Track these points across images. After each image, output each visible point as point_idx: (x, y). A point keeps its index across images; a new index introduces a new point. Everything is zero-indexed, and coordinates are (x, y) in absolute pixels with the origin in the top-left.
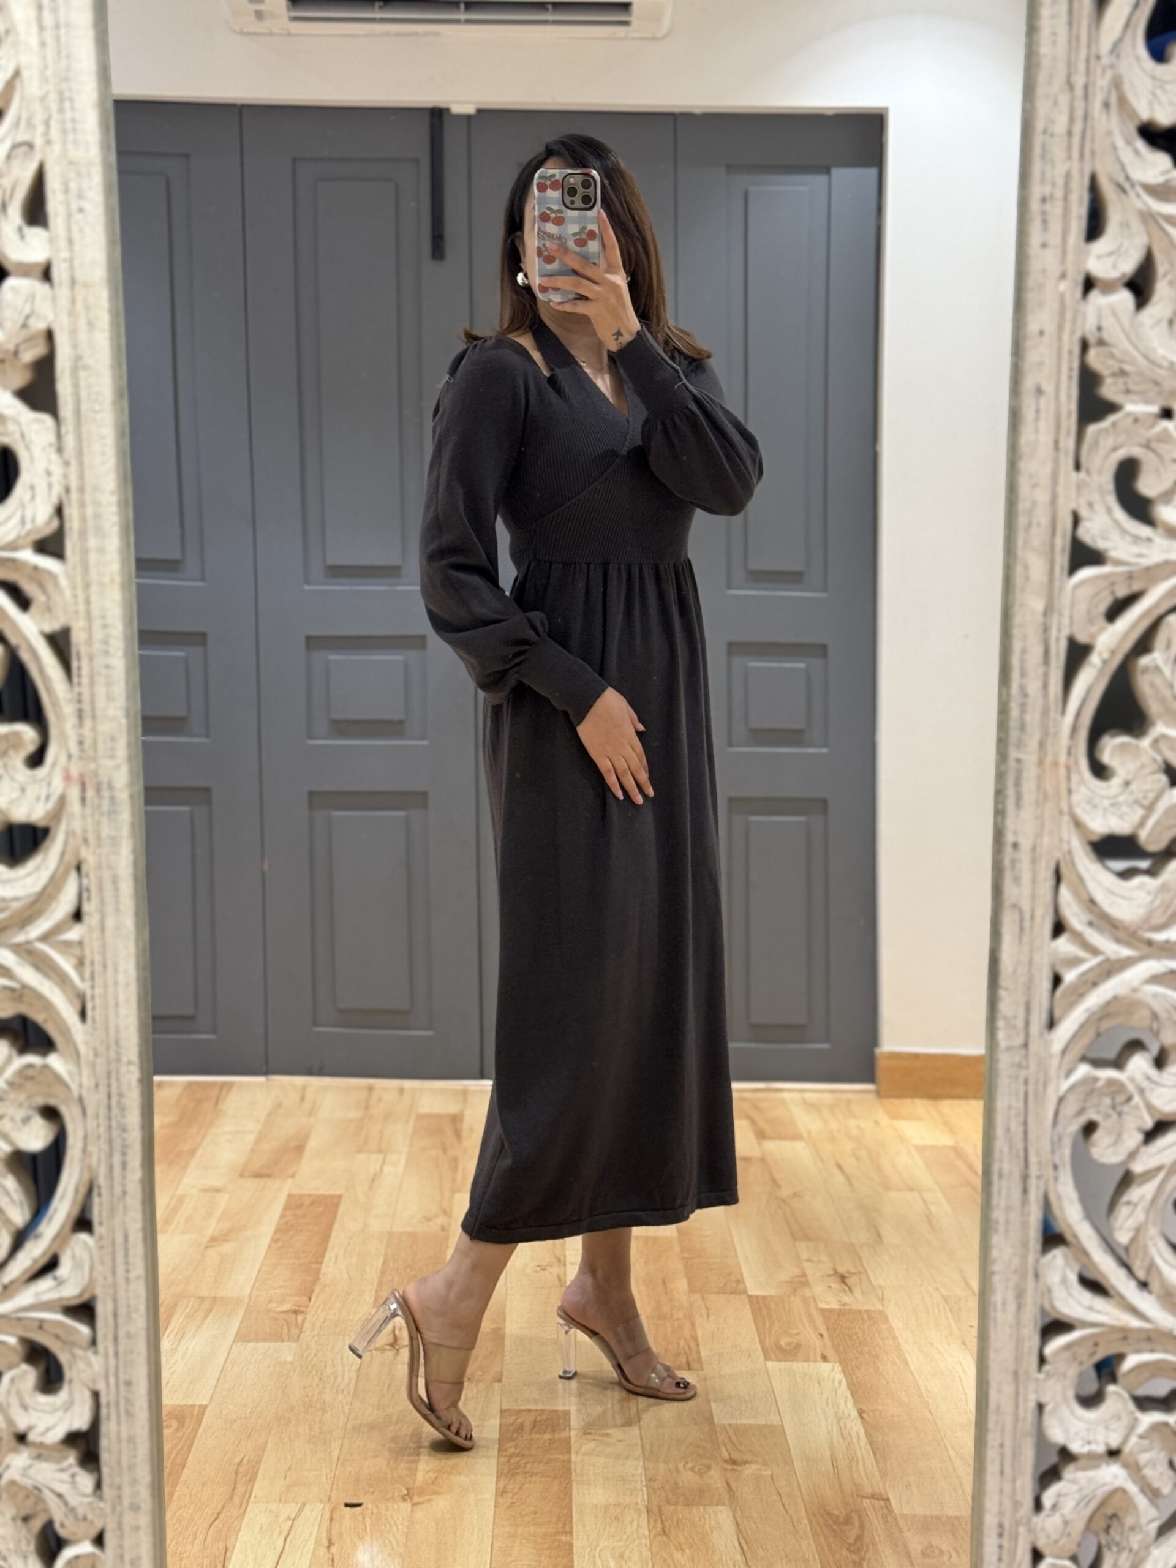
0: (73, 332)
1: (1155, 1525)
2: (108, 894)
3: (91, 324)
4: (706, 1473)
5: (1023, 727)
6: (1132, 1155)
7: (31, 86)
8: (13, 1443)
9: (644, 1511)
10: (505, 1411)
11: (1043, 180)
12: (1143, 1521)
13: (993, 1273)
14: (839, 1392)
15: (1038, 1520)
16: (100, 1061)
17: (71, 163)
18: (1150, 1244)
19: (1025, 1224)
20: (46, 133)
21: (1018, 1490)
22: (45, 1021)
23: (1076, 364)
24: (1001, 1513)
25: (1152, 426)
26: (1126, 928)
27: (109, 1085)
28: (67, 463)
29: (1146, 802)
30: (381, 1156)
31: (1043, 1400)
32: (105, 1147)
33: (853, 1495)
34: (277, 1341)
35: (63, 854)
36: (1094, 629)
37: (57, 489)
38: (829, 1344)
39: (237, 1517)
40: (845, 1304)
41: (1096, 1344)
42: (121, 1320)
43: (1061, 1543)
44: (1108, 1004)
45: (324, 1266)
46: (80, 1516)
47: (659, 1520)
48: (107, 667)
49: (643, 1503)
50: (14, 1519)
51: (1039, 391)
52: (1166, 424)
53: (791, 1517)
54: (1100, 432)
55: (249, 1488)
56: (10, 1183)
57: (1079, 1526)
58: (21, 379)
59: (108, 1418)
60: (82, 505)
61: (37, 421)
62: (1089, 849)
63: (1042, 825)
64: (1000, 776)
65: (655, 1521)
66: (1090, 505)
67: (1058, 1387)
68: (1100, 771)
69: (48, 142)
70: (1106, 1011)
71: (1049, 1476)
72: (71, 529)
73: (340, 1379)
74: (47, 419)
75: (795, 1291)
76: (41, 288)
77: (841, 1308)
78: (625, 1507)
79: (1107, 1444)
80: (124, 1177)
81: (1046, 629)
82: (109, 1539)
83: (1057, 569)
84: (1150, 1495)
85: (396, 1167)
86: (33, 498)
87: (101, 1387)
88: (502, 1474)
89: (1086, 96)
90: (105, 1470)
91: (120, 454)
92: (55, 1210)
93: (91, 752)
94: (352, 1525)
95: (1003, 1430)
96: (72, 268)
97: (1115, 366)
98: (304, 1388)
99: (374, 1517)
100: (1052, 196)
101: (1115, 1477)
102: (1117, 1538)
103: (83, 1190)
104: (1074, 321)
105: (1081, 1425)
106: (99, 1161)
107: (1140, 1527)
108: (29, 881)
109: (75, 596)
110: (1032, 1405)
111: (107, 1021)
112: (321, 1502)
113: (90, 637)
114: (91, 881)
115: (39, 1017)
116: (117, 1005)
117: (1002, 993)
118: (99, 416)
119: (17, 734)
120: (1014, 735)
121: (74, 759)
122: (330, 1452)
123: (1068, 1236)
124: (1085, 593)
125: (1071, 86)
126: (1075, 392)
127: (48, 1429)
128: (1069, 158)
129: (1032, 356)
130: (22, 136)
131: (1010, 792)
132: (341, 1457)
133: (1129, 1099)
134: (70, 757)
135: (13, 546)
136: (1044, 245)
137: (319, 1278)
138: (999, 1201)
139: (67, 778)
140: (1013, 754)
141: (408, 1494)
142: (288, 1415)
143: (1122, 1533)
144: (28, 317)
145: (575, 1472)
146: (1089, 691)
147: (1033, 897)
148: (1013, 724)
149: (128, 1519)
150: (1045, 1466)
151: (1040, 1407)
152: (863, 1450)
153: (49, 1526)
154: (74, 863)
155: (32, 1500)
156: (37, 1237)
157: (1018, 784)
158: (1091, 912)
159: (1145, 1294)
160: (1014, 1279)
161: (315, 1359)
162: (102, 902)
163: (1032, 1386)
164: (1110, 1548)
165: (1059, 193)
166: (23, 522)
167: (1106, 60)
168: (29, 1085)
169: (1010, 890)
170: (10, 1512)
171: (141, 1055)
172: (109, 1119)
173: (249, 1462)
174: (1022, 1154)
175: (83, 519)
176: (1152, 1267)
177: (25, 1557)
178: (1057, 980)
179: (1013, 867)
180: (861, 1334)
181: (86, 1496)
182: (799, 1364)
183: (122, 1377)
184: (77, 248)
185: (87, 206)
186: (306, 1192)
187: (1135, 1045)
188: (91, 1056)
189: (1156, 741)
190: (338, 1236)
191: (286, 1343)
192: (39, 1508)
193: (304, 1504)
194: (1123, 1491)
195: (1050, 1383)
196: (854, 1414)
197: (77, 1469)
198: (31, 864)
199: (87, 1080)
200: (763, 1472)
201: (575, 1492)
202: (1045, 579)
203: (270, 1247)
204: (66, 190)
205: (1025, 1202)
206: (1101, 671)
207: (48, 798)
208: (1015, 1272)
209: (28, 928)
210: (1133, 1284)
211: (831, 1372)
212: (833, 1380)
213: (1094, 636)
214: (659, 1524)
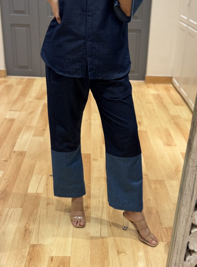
13: (181, 215)
15: (185, 263)
19: (190, 206)
24: (176, 261)
67: (194, 239)
94: (51, 181)
95: (179, 246)
110: (187, 242)
112: (46, 175)
151: (188, 243)
160: (186, 217)
163: (187, 239)
173: (33, 165)
174: (192, 191)
191: (41, 137)
193: (43, 175)
195: (192, 238)
203: (40, 115)
205: (191, 201)
208: (187, 215)
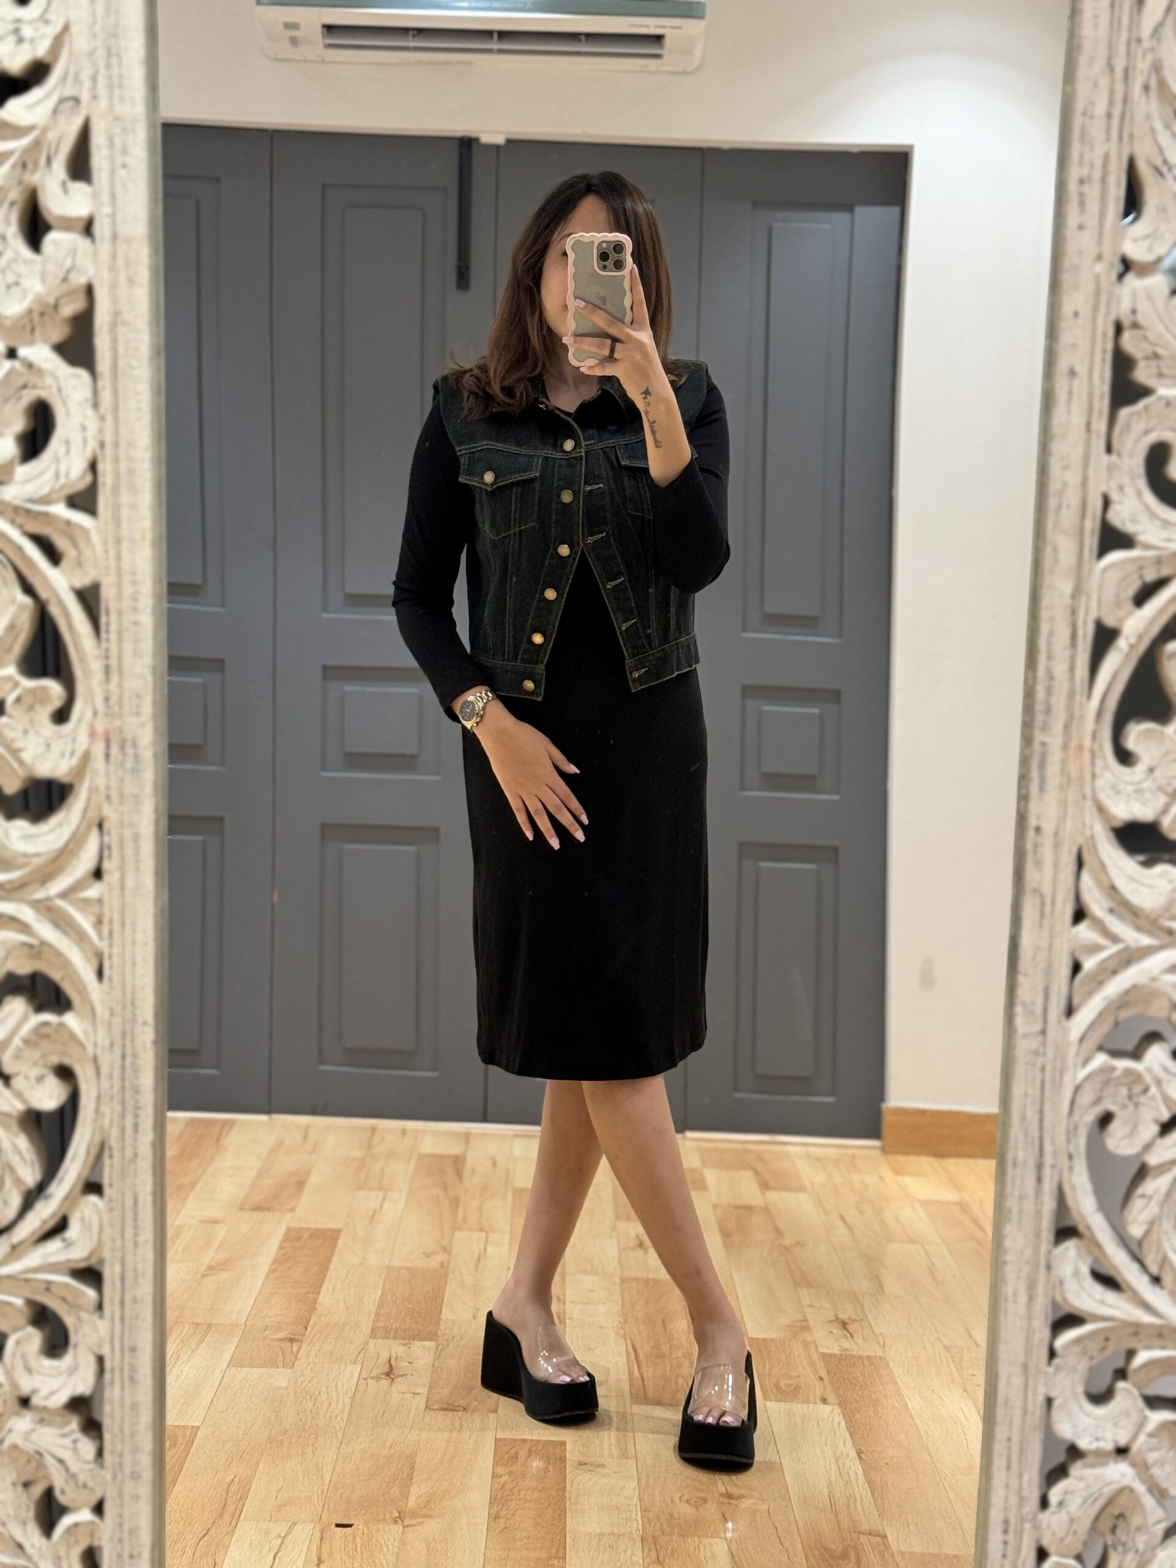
0: (114, 287)
1: (1163, 1526)
2: (129, 852)
3: (131, 281)
4: (701, 1505)
5: (1048, 711)
6: (1148, 1147)
7: (80, 41)
8: (16, 1406)
9: (639, 1540)
10: (500, 1440)
11: (1081, 161)
12: (1151, 1521)
13: (1005, 1263)
14: (838, 1433)
15: (1045, 1517)
16: (117, 1021)
17: (117, 119)
18: (1164, 1238)
19: (1038, 1215)
20: (94, 88)
21: (1025, 1485)
22: (62, 979)
23: (1110, 346)
24: (1006, 1509)
26: (1147, 916)
27: (124, 1046)
28: (102, 418)
29: (1170, 790)
30: (381, 1194)
31: (1052, 1394)
32: (118, 1108)
33: (850, 1532)
34: (272, 1367)
35: (85, 810)
36: (1121, 614)
37: (92, 444)
38: (829, 1387)
39: (228, 1533)
40: (847, 1350)
41: (1107, 1339)
42: (128, 1284)
43: (1068, 1540)
44: (1127, 992)
45: (321, 1296)
46: (81, 1483)
47: (654, 1548)
48: (136, 623)
49: (638, 1532)
50: (14, 1484)
51: (1072, 373)
53: (787, 1550)
54: (1132, 414)
55: (240, 1506)
56: (23, 1142)
57: (1087, 1523)
58: (59, 333)
59: (112, 1383)
60: (116, 460)
61: (75, 375)
62: (1111, 835)
63: (1065, 810)
64: (1025, 761)
65: (650, 1550)
66: (1121, 488)
67: (1067, 1382)
68: (1125, 757)
69: (95, 97)
70: (1125, 1000)
71: (1056, 1473)
72: (104, 484)
73: (333, 1406)
74: (83, 374)
75: (795, 1335)
76: (82, 243)
77: (841, 1352)
78: (619, 1536)
79: (1115, 1442)
80: (135, 1139)
81: (1074, 612)
82: (109, 1508)
83: (1086, 552)
84: (1157, 1495)
85: (395, 1206)
86: (68, 452)
87: (106, 1351)
88: (495, 1499)
89: (1126, 79)
90: (107, 1437)
91: (155, 412)
92: (66, 1172)
93: (116, 709)
94: (343, 1546)
95: (1011, 1424)
96: (114, 223)
97: (1148, 349)
98: (298, 1413)
99: (365, 1538)
100: (1089, 178)
101: (1123, 1475)
102: (1123, 1539)
103: (94, 1152)
104: (1109, 304)
105: (1089, 1421)
106: (111, 1122)
107: (1147, 1528)
108: (51, 837)
109: (106, 551)
110: (1041, 1399)
111: (123, 981)
112: (312, 1522)
113: (120, 593)
114: (112, 839)
115: (56, 975)
116: (134, 964)
117: (1021, 979)
118: (136, 372)
119: (44, 689)
120: (1039, 718)
121: (100, 716)
122: (322, 1475)
123: (1082, 1228)
124: (1113, 577)
125: (1111, 67)
126: (1108, 374)
127: (52, 1393)
128: (1108, 139)
129: (1066, 338)
130: (69, 91)
131: (1035, 774)
132: (333, 1478)
133: (1146, 1090)
134: (95, 713)
135: (46, 500)
136: (1081, 227)
137: (315, 1308)
138: (1013, 1190)
139: (93, 734)
140: (1038, 737)
141: (400, 1517)
142: (282, 1438)
143: (1128, 1533)
144: (68, 271)
145: (570, 1500)
146: (1115, 676)
147: (1055, 882)
148: (1039, 707)
149: (129, 1487)
150: (1053, 1464)
151: (1049, 1402)
152: (862, 1491)
153: (49, 1493)
154: (96, 821)
155: (33, 1465)
156: (47, 1198)
157: (1042, 767)
158: (1113, 899)
159: (1157, 1290)
160: (1026, 1269)
161: (310, 1385)
162: (123, 858)
163: (1041, 1380)
164: (1115, 1549)
165: (1097, 175)
166: (57, 475)
167: (1147, 44)
168: (44, 1043)
169: (1031, 875)
170: (12, 1477)
171: (156, 1016)
172: (123, 1079)
173: (240, 1481)
174: (1037, 1143)
175: (117, 475)
176: (1164, 1261)
177: (24, 1524)
178: (1076, 968)
179: (1035, 852)
180: (861, 1379)
181: (87, 1462)
182: (799, 1405)
183: (127, 1342)
184: (119, 203)
185: (131, 161)
186: (304, 1225)
187: (1153, 1037)
188: (106, 1015)
190: (336, 1267)
191: (280, 1370)
192: (40, 1474)
193: (294, 1524)
194: (1132, 1490)
195: (1060, 1377)
196: (853, 1454)
197: (79, 1435)
198: (55, 820)
199: (103, 1041)
200: (758, 1507)
201: (569, 1519)
202: (1074, 561)
203: (266, 1278)
204: (111, 146)
205: (1038, 1191)
206: (1128, 656)
207: (72, 753)
208: (1027, 1262)
209: (49, 885)
210: (1145, 1279)
211: (830, 1414)
212: (833, 1422)
213: (1121, 621)
214: (654, 1553)
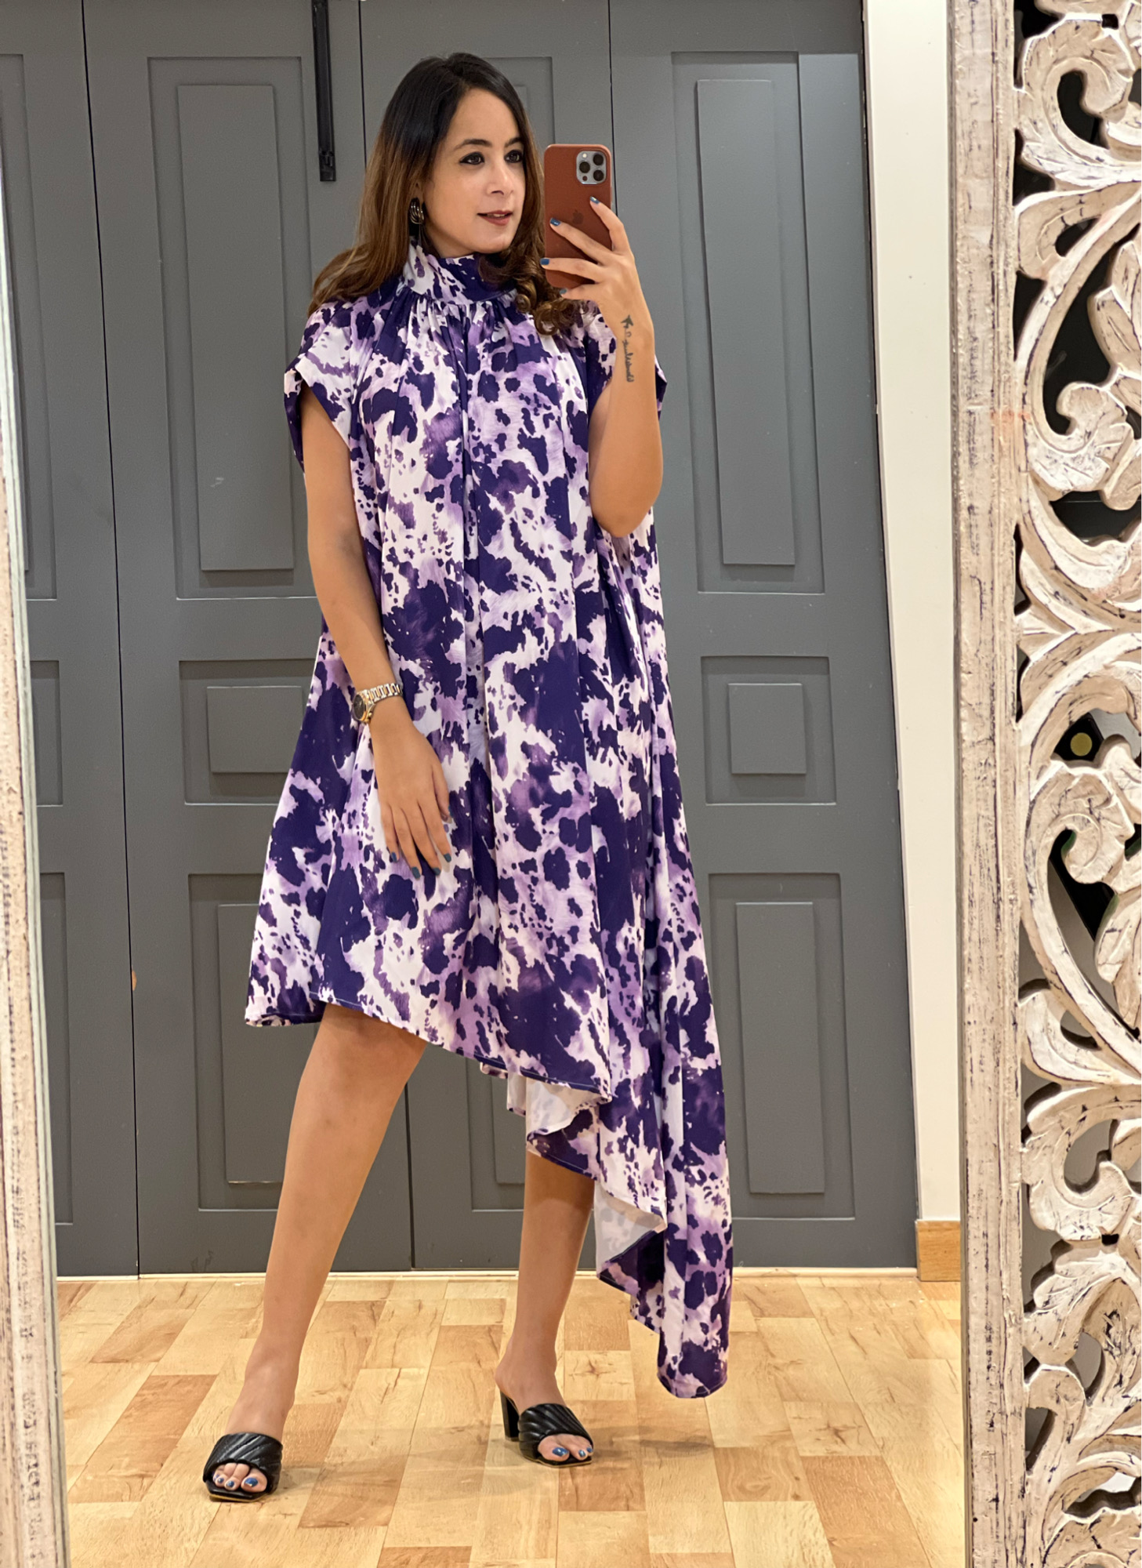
5: (972, 375)
6: (1114, 870)
15: (1031, 1320)
19: (1001, 960)
24: (987, 1313)
25: (1097, 34)
26: (1094, 598)
29: (1110, 454)
31: (1029, 1180)
36: (1044, 262)
41: (1085, 1108)
43: (1056, 1347)
44: (1081, 687)
52: (1108, 31)
54: (1040, 40)
57: (1077, 1323)
62: (1051, 509)
63: (999, 484)
64: (955, 441)
66: (1035, 123)
67: (1045, 1165)
68: (1060, 424)
70: (1078, 693)
79: (1102, 1229)
81: (992, 263)
83: (1002, 196)
101: (1113, 1266)
102: (1119, 1340)
105: (1072, 1209)
117: (966, 678)
120: (963, 383)
123: (1049, 975)
124: (1031, 222)
131: (963, 449)
133: (1107, 801)
140: (964, 406)
143: (1124, 1333)
146: (1043, 329)
147: (992, 565)
148: (964, 373)
151: (1026, 1189)
157: (971, 441)
158: (1057, 580)
160: (990, 1030)
163: (1015, 1164)
169: (969, 560)
174: (993, 872)
178: (1023, 661)
179: (971, 535)
186: (172, 1373)
187: (1113, 739)
189: (1117, 384)
190: (206, 1409)
195: (1036, 1158)
202: (991, 205)
205: (998, 933)
206: (1055, 308)
210: (1122, 1032)
213: (1045, 270)
